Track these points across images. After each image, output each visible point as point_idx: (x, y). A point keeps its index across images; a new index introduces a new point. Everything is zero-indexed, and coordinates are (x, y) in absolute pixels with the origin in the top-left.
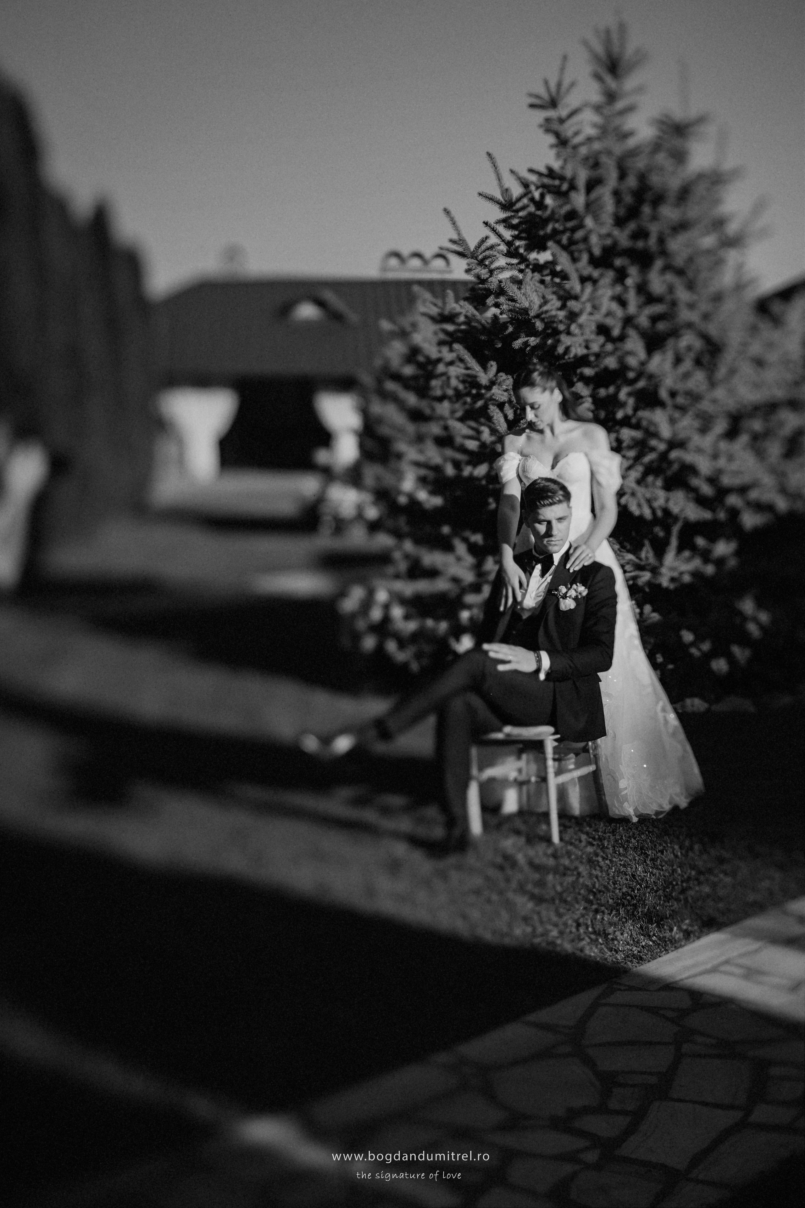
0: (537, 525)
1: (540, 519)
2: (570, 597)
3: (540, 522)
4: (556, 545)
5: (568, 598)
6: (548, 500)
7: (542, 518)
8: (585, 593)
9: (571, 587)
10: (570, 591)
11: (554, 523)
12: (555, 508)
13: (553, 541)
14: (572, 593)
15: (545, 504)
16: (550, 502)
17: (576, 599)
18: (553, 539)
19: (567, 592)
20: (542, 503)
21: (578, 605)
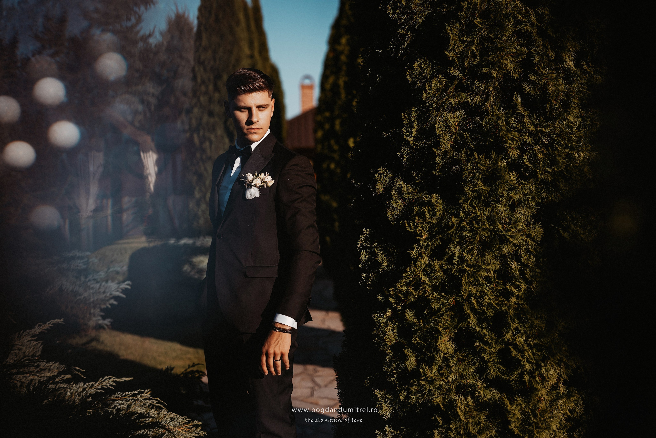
0: (238, 113)
1: (241, 106)
2: (255, 186)
3: (241, 109)
4: (255, 133)
5: (253, 187)
6: (248, 86)
7: (242, 104)
8: (270, 184)
9: (258, 176)
10: (255, 180)
11: (254, 110)
12: (255, 94)
13: (253, 129)
14: (258, 182)
15: (246, 90)
16: (250, 88)
17: (261, 189)
18: (253, 126)
19: (253, 180)
20: (243, 89)
21: (262, 195)
